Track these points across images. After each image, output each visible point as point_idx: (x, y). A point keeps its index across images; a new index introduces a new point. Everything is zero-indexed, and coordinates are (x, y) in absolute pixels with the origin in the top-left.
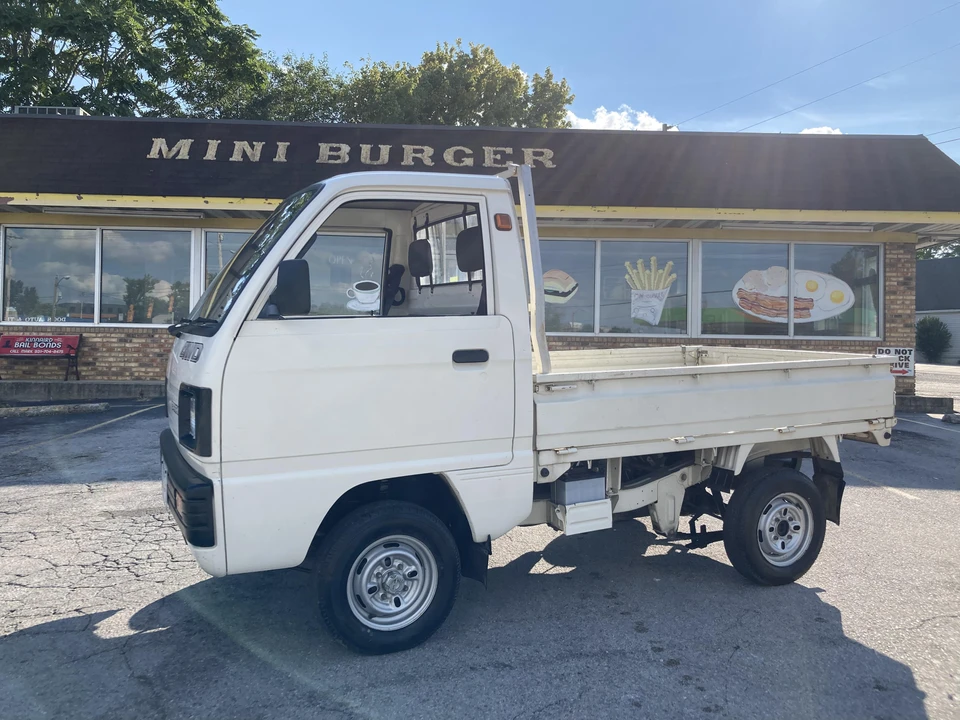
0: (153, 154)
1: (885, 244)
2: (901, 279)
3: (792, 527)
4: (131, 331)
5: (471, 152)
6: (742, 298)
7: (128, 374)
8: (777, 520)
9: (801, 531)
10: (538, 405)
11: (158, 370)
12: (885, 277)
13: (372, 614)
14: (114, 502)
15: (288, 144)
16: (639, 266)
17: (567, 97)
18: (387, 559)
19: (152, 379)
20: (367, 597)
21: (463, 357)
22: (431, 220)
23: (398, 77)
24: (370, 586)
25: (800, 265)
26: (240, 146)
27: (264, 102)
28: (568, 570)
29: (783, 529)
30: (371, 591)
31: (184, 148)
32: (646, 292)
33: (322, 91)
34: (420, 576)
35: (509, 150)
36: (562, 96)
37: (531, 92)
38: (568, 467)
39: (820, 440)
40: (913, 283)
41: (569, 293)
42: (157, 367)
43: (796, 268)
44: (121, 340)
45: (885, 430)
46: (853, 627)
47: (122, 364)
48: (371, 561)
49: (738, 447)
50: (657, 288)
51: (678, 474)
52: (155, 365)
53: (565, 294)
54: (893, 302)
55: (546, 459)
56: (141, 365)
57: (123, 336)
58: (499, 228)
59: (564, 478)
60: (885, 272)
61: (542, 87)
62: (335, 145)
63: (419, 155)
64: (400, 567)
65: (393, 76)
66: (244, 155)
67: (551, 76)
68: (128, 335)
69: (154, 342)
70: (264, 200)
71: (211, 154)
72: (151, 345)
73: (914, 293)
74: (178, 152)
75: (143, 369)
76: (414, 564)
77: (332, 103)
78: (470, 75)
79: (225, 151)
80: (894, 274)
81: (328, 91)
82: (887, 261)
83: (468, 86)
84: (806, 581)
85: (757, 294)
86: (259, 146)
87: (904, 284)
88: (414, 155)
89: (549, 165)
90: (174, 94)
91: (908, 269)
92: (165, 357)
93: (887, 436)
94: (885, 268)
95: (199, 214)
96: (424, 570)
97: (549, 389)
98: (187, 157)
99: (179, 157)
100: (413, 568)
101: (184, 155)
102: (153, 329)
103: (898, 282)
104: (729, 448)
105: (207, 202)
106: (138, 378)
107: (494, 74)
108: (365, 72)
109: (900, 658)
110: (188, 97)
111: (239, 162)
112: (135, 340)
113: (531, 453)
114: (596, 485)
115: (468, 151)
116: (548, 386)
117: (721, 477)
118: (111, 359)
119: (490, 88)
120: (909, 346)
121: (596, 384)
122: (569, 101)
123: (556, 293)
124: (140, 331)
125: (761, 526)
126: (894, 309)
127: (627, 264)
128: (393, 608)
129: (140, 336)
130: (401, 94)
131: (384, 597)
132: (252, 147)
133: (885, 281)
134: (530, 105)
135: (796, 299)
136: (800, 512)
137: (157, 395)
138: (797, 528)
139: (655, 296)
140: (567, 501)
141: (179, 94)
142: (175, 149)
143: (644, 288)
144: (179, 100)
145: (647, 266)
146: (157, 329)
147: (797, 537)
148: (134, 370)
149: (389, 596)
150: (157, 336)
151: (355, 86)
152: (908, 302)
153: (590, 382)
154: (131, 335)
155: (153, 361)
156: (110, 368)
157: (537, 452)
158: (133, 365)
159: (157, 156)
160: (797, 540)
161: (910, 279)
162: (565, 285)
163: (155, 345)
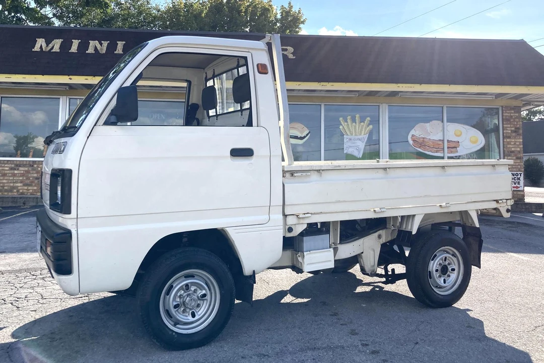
0: (37, 48)
1: (502, 107)
2: (513, 129)
3: (450, 269)
4: (18, 163)
6: (414, 141)
7: (15, 191)
8: (440, 264)
9: (456, 272)
10: (286, 185)
11: (35, 188)
12: (503, 127)
13: (177, 323)
14: (4, 265)
15: (124, 42)
16: (349, 121)
17: (302, 20)
18: (187, 285)
19: (31, 194)
20: (173, 311)
21: (237, 153)
22: (216, 73)
23: (195, 6)
24: (175, 303)
25: (450, 120)
26: (93, 44)
27: (109, 20)
28: (306, 300)
29: (444, 270)
30: (176, 307)
31: (57, 45)
32: (353, 137)
33: (147, 14)
34: (208, 297)
36: (299, 19)
37: (279, 16)
38: (305, 226)
39: (466, 212)
40: (521, 131)
41: (305, 137)
42: (35, 186)
43: (447, 122)
44: (11, 169)
45: (507, 207)
46: (491, 331)
47: (12, 185)
48: (176, 287)
49: (414, 216)
50: (361, 134)
51: (376, 234)
52: (34, 184)
53: (301, 138)
54: (509, 143)
55: (291, 221)
56: (25, 185)
57: (13, 166)
58: (260, 72)
59: (302, 234)
60: (503, 124)
61: (286, 13)
64: (195, 291)
65: (192, 6)
66: (96, 49)
67: (292, 7)
68: (17, 165)
69: (33, 170)
71: (74, 48)
72: (31, 172)
73: (521, 137)
74: (53, 48)
75: (26, 188)
76: (205, 289)
77: (152, 22)
78: (241, 5)
79: (83, 46)
80: (509, 126)
81: (150, 14)
82: (504, 117)
83: (239, 12)
84: (460, 305)
85: (424, 138)
86: (105, 44)
87: (515, 132)
89: (291, 56)
90: (51, 16)
91: (517, 122)
93: (508, 211)
94: (503, 122)
95: (66, 87)
96: (211, 293)
97: (292, 175)
98: (59, 51)
99: (53, 50)
100: (204, 292)
101: (57, 48)
102: (33, 161)
103: (511, 131)
104: (409, 216)
105: (71, 79)
106: (22, 193)
107: (256, 5)
108: (174, 3)
109: (522, 348)
110: (60, 18)
111: (92, 53)
112: (21, 169)
113: (281, 216)
114: (323, 239)
116: (292, 173)
117: (403, 237)
118: (5, 181)
119: (253, 13)
120: (520, 171)
121: (323, 172)
122: (303, 22)
123: (296, 137)
124: (25, 163)
125: (430, 269)
126: (509, 148)
127: (341, 119)
128: (190, 319)
129: (24, 166)
130: (197, 16)
131: (184, 311)
132: (101, 44)
133: (503, 130)
134: (278, 25)
135: (448, 141)
136: (455, 259)
137: (34, 204)
138: (453, 270)
139: (359, 140)
140: (305, 250)
141: (54, 15)
142: (51, 46)
143: (352, 134)
144: (54, 20)
145: (354, 120)
146: (36, 161)
147: (453, 276)
148: (19, 188)
149: (188, 310)
150: (35, 166)
151: (168, 12)
152: (518, 143)
153: (318, 171)
154: (18, 165)
155: (32, 182)
156: (3, 187)
157: (285, 216)
158: (19, 185)
159: (39, 50)
160: (454, 278)
161: (518, 128)
162: (302, 133)
163: (34, 172)
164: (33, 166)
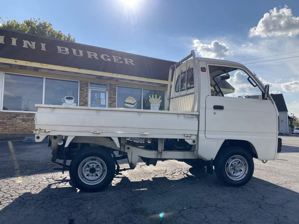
5: (109, 57)
15: (45, 44)
16: (153, 97)
26: (26, 42)
31: (1, 39)
32: (154, 105)
35: (120, 58)
41: (134, 104)
50: (157, 104)
53: (133, 104)
62: (63, 48)
63: (93, 55)
67: (70, 36)
70: (40, 64)
71: (14, 43)
79: (20, 43)
86: (34, 43)
88: (91, 55)
89: (133, 64)
95: (8, 66)
98: (4, 43)
101: (2, 41)
105: (16, 62)
111: (27, 48)
123: (130, 104)
127: (149, 96)
139: (156, 106)
162: (133, 101)
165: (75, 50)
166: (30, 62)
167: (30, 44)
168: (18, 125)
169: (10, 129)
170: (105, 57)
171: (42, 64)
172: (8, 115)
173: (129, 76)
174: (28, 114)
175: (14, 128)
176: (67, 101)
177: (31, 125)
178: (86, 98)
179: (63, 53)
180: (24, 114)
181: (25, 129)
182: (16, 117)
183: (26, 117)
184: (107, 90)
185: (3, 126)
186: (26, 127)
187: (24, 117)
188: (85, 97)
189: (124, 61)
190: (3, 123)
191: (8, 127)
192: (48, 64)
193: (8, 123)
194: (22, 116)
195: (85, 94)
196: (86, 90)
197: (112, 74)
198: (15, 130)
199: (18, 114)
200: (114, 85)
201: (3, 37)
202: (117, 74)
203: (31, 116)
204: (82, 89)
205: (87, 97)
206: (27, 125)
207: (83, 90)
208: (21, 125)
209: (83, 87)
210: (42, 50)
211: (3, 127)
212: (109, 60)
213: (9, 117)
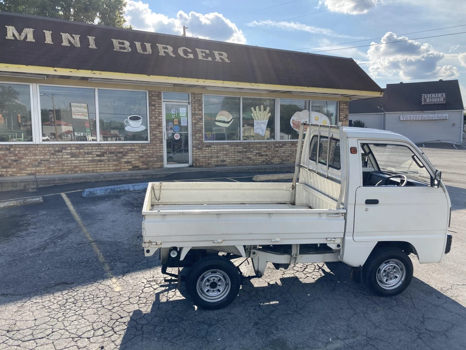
0: (9, 36)
1: (340, 101)
5: (190, 51)
6: (293, 124)
11: (15, 170)
12: (340, 114)
15: (94, 37)
16: (257, 109)
19: (11, 175)
31: (29, 34)
32: (259, 121)
35: (207, 51)
41: (230, 122)
42: (14, 168)
43: (312, 111)
50: (264, 120)
53: (228, 123)
62: (121, 41)
63: (166, 50)
69: (10, 153)
70: (91, 71)
71: (49, 40)
72: (9, 155)
74: (26, 37)
75: (5, 170)
79: (57, 38)
82: (340, 108)
85: (298, 122)
86: (77, 37)
88: (164, 50)
89: (226, 60)
92: (19, 162)
94: (340, 111)
95: (44, 76)
98: (34, 41)
99: (28, 40)
101: (31, 38)
102: (10, 145)
105: (56, 71)
111: (68, 46)
115: (190, 50)
123: (224, 122)
127: (252, 108)
132: (73, 37)
133: (340, 116)
139: (263, 123)
142: (23, 34)
145: (265, 110)
146: (12, 145)
150: (12, 149)
155: (10, 164)
162: (228, 118)
163: (11, 155)
164: (9, 149)
165: (139, 43)
166: (76, 70)
167: (71, 39)
168: (66, 162)
169: (55, 168)
170: (185, 52)
171: (94, 72)
172: (50, 149)
173: (222, 82)
174: (78, 146)
175: (61, 168)
176: (131, 123)
177: (83, 161)
178: (159, 116)
179: (122, 50)
180: (72, 146)
181: (76, 167)
182: (62, 151)
183: (75, 151)
184: (189, 103)
185: (45, 165)
186: (77, 164)
187: (72, 151)
188: (157, 115)
189: (214, 58)
190: (45, 160)
191: (52, 165)
192: (102, 71)
193: (52, 160)
194: (69, 148)
195: (157, 111)
196: (158, 104)
197: (197, 80)
198: (63, 170)
199: (64, 146)
200: (198, 94)
201: (31, 29)
202: (204, 80)
203: (82, 148)
204: (153, 103)
205: (161, 116)
206: (79, 162)
207: (154, 105)
208: (70, 162)
209: (154, 101)
210: (91, 49)
211: (45, 167)
212: (191, 56)
213: (53, 152)
